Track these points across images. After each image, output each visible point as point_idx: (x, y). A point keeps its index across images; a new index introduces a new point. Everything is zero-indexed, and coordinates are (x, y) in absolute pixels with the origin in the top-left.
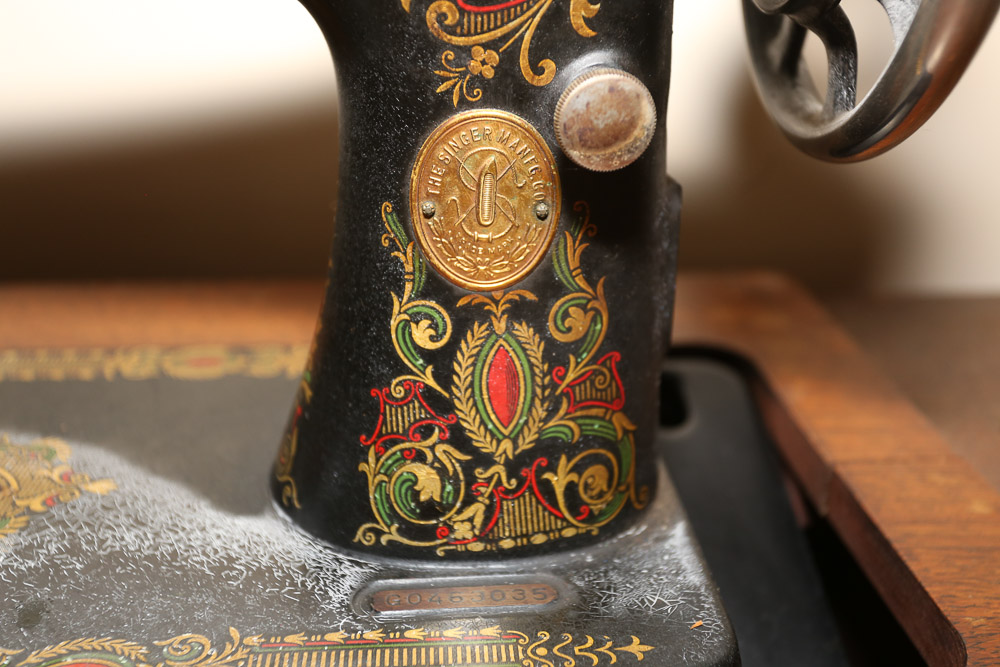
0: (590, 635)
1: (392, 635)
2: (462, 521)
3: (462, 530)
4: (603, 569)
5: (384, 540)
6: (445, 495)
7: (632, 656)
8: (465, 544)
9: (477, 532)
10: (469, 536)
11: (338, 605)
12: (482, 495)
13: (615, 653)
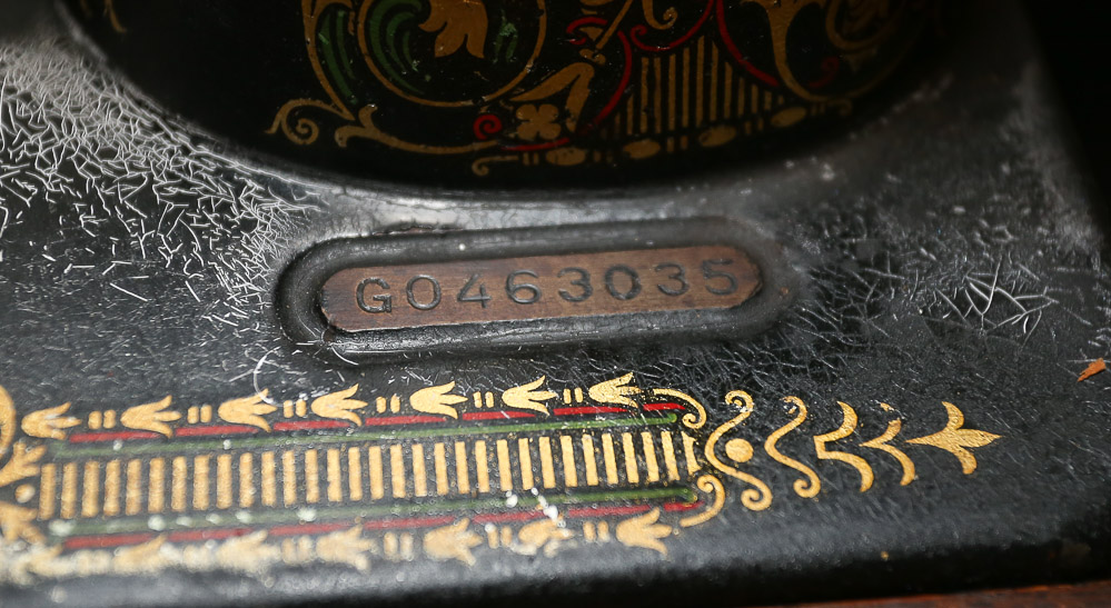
0: (847, 400)
1: (381, 404)
2: (537, 103)
3: (535, 123)
4: (861, 202)
5: (341, 136)
6: (498, 45)
7: (948, 460)
8: (542, 153)
9: (571, 126)
10: (551, 133)
11: (243, 315)
12: (591, 45)
13: (908, 451)
